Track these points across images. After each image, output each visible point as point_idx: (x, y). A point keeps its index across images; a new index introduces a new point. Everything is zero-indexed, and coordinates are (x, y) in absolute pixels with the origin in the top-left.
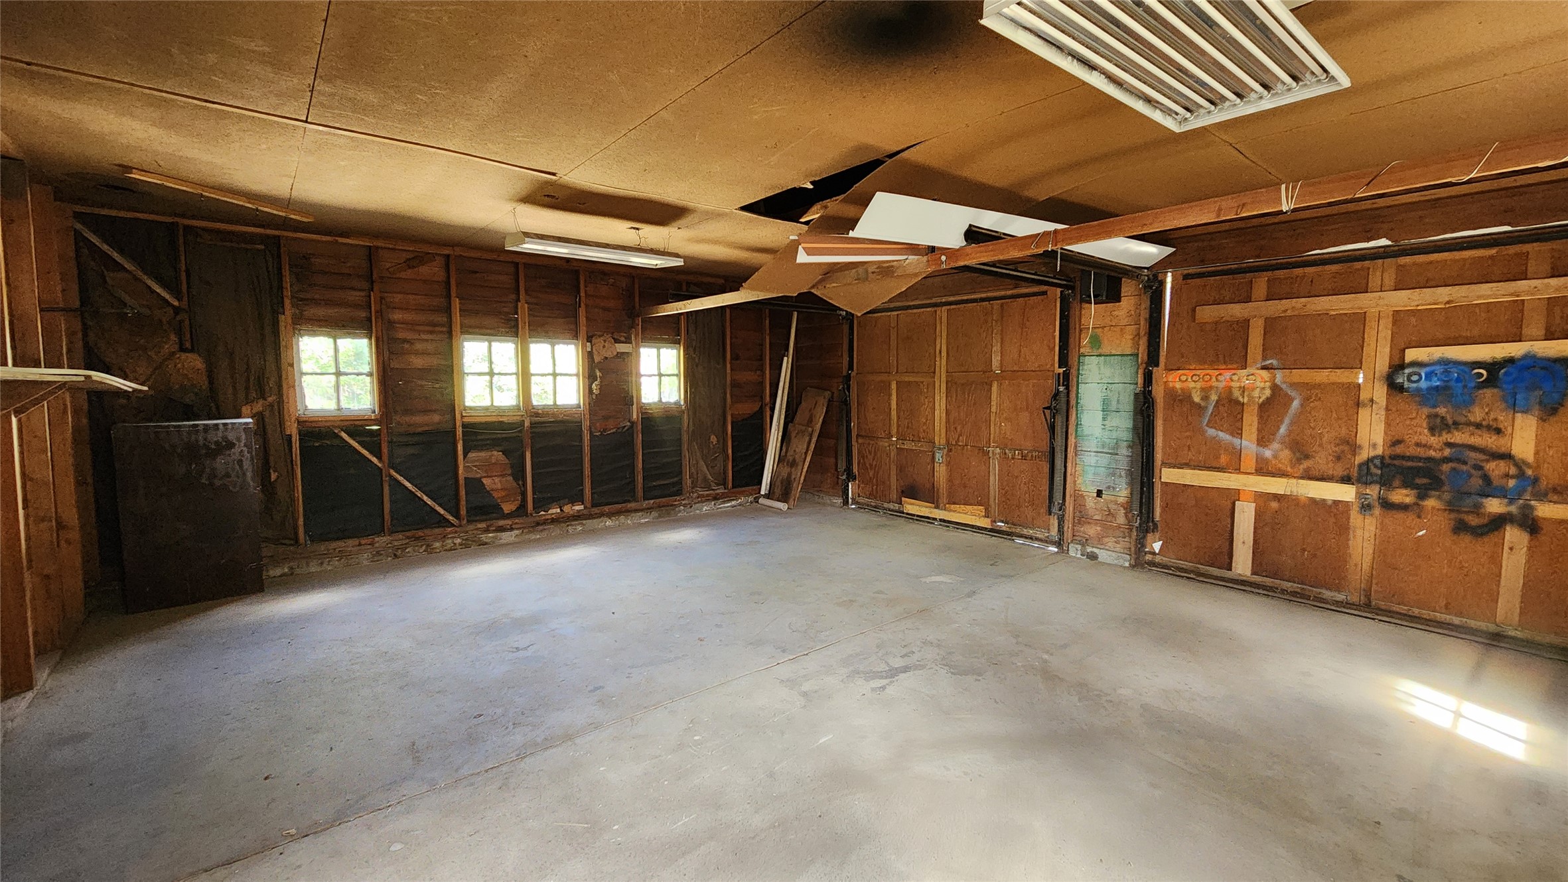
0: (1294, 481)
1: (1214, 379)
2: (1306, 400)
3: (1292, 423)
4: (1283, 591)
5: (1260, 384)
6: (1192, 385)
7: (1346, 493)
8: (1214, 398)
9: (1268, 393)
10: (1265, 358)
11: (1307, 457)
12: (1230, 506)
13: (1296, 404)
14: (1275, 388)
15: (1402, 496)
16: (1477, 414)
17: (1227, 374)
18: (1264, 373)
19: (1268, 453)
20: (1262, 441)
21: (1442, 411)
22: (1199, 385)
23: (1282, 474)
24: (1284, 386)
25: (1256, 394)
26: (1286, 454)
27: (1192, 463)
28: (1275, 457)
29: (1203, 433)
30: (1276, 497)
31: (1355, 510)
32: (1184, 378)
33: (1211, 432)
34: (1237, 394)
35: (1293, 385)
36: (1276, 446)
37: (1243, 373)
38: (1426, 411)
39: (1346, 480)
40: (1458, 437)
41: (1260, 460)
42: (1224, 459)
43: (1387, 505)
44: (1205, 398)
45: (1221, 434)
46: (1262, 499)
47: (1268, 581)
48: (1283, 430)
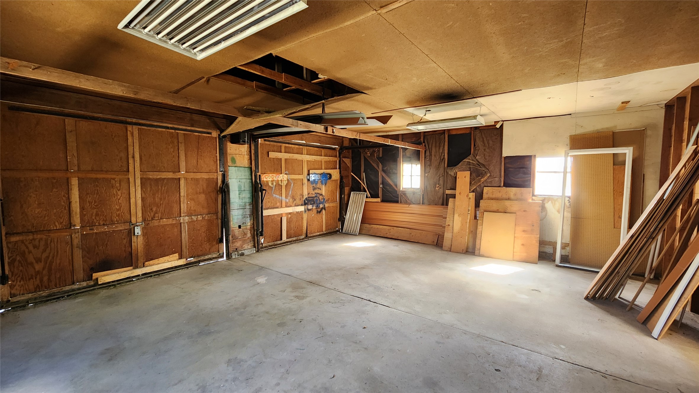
0: (294, 207)
1: (274, 178)
2: (294, 184)
3: (292, 191)
4: (294, 241)
5: (285, 179)
6: (268, 179)
7: (301, 209)
8: (275, 184)
9: (287, 182)
10: (285, 171)
11: (295, 200)
12: (280, 219)
13: (292, 185)
14: (288, 180)
15: (310, 207)
16: (318, 187)
17: (278, 175)
18: (286, 175)
19: (287, 200)
20: (286, 197)
21: (314, 185)
22: (271, 179)
23: (291, 206)
24: (290, 180)
25: (284, 182)
26: (291, 200)
27: (270, 207)
28: (289, 201)
29: (273, 195)
30: (290, 213)
31: (304, 212)
32: (266, 177)
33: (274, 195)
34: (280, 182)
35: (291, 179)
36: (289, 198)
37: (281, 175)
38: (312, 185)
39: (302, 205)
40: (316, 191)
41: (286, 203)
42: (278, 204)
43: (309, 210)
44: (272, 184)
45: (277, 196)
46: (287, 214)
47: (290, 240)
48: (290, 193)
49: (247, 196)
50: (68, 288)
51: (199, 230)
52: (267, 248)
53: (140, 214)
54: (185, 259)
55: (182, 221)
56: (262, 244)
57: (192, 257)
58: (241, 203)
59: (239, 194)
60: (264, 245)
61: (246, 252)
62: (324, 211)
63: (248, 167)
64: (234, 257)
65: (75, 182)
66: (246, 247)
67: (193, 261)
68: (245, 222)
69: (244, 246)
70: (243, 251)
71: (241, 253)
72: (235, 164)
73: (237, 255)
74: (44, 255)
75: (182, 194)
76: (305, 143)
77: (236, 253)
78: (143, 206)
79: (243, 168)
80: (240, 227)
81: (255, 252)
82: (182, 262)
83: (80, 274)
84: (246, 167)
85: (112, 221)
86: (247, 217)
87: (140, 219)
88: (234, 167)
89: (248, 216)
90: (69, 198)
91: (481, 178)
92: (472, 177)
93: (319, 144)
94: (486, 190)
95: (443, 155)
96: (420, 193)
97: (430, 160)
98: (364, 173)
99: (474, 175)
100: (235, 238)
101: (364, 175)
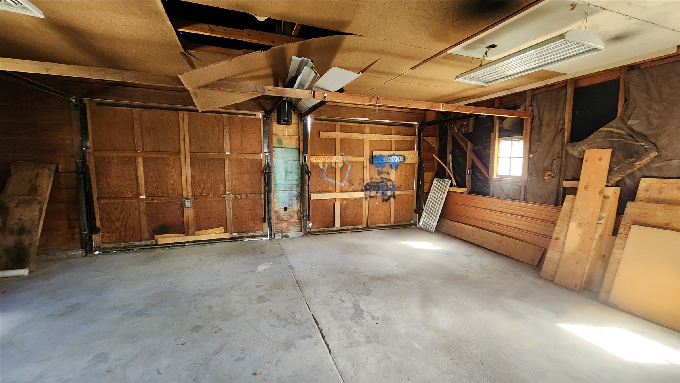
0: (350, 193)
1: (326, 159)
2: (352, 166)
3: (349, 174)
4: (349, 230)
5: (340, 161)
6: (319, 161)
7: (361, 195)
8: (327, 166)
9: (342, 164)
10: (341, 152)
11: (353, 185)
12: (333, 204)
13: (349, 168)
14: (344, 162)
15: (373, 193)
16: (385, 170)
17: (331, 157)
18: (341, 157)
19: (343, 185)
20: (341, 181)
21: (379, 169)
22: (322, 161)
23: (347, 191)
24: (346, 162)
25: (339, 164)
26: (347, 184)
27: (321, 191)
28: (345, 186)
29: (324, 179)
30: (346, 199)
31: (364, 199)
32: (316, 159)
33: (326, 179)
34: (333, 165)
35: (348, 161)
36: (345, 182)
37: (335, 157)
38: (377, 169)
39: (362, 191)
40: (383, 176)
41: (341, 187)
42: (331, 188)
43: (371, 197)
44: (324, 166)
45: (329, 179)
46: (342, 200)
47: (345, 228)
48: (346, 177)
49: (294, 178)
50: (137, 243)
51: (243, 208)
52: (316, 234)
53: (190, 189)
54: (229, 234)
55: (226, 198)
56: (310, 228)
57: (236, 232)
58: (288, 185)
59: (286, 176)
60: (312, 230)
61: (291, 235)
62: (392, 200)
63: (295, 148)
64: (277, 238)
65: (140, 160)
66: (292, 229)
67: (237, 236)
68: (291, 204)
69: (289, 228)
70: (287, 233)
71: (286, 235)
72: (282, 145)
73: (280, 236)
74: (122, 216)
75: (227, 173)
76: (368, 120)
77: (280, 234)
78: (193, 183)
79: (291, 149)
80: (286, 209)
81: (301, 235)
82: (227, 235)
83: (146, 234)
84: (294, 148)
85: (168, 193)
86: (294, 200)
87: (190, 194)
88: (281, 148)
89: (295, 198)
90: (136, 173)
91: (636, 161)
92: (615, 159)
93: (389, 121)
94: (644, 183)
95: (561, 122)
96: (520, 184)
97: (539, 133)
98: (450, 155)
99: (620, 155)
100: (279, 219)
101: (451, 157)
